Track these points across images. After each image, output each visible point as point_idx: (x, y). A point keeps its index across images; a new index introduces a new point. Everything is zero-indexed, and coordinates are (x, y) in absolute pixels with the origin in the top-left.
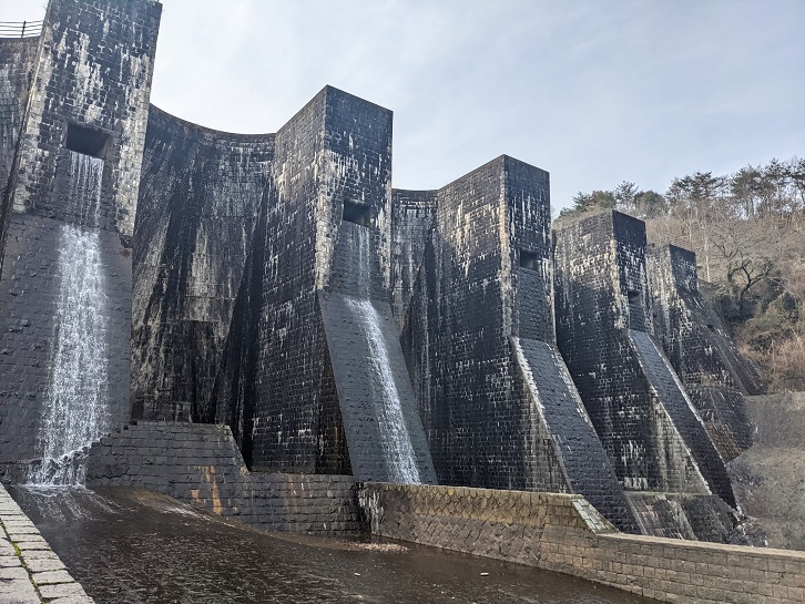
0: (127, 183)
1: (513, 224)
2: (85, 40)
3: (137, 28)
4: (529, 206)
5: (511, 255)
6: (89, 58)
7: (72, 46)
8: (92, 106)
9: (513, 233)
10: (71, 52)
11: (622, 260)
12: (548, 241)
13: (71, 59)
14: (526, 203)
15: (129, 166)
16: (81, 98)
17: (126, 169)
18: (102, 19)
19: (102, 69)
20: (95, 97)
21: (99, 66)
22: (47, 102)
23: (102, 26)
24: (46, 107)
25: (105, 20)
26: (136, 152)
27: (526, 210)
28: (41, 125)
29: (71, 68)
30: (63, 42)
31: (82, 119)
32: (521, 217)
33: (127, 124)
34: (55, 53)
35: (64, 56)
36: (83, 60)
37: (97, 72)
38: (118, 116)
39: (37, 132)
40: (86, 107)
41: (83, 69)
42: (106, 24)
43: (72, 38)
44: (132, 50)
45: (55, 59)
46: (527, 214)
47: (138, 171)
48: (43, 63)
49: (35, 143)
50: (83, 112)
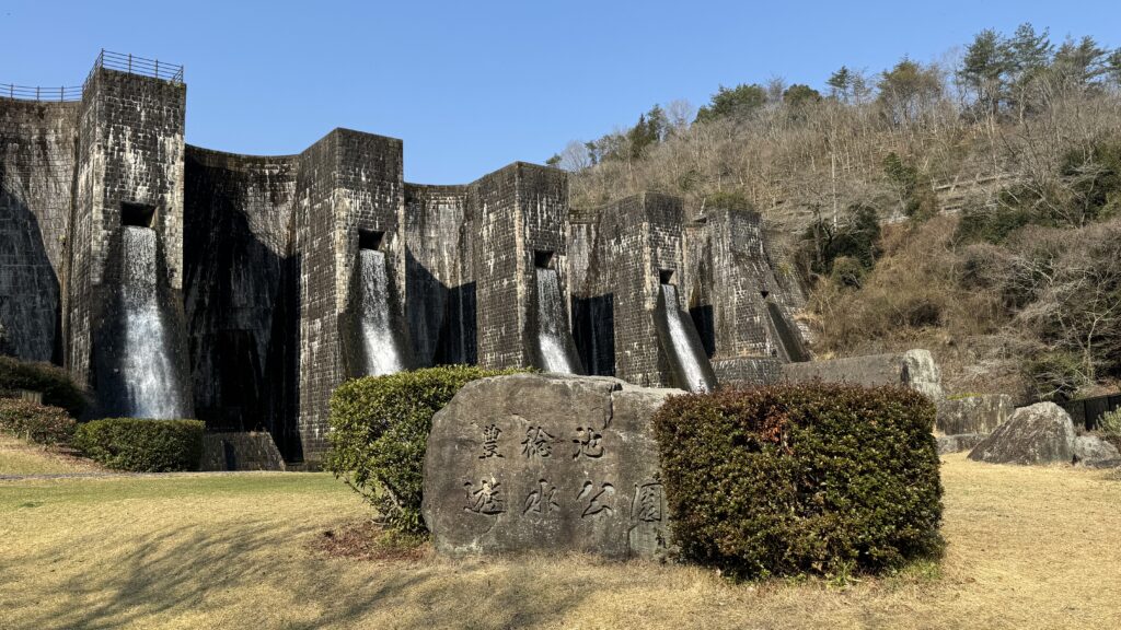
0: (173, 246)
1: (527, 228)
2: (128, 133)
3: (168, 111)
4: (544, 207)
5: (526, 258)
6: (133, 147)
7: (118, 138)
8: (140, 187)
9: (528, 236)
10: (118, 144)
11: (655, 242)
12: (564, 238)
13: (119, 151)
14: (541, 205)
15: (173, 232)
16: (131, 182)
17: (172, 235)
18: (139, 109)
19: (144, 154)
20: (141, 179)
21: (141, 151)
22: (105, 191)
23: (140, 116)
24: (105, 196)
25: (141, 111)
26: (178, 219)
27: (542, 212)
28: (104, 212)
29: (120, 159)
30: (111, 137)
31: (133, 199)
32: (537, 220)
33: (168, 196)
34: (106, 148)
35: (113, 149)
36: (128, 149)
37: (140, 158)
38: (161, 192)
39: (101, 217)
40: (135, 189)
41: (129, 157)
42: (143, 114)
43: (118, 132)
44: (165, 131)
45: (106, 153)
46: (542, 216)
47: (180, 235)
48: (98, 159)
49: (100, 226)
50: (134, 194)
